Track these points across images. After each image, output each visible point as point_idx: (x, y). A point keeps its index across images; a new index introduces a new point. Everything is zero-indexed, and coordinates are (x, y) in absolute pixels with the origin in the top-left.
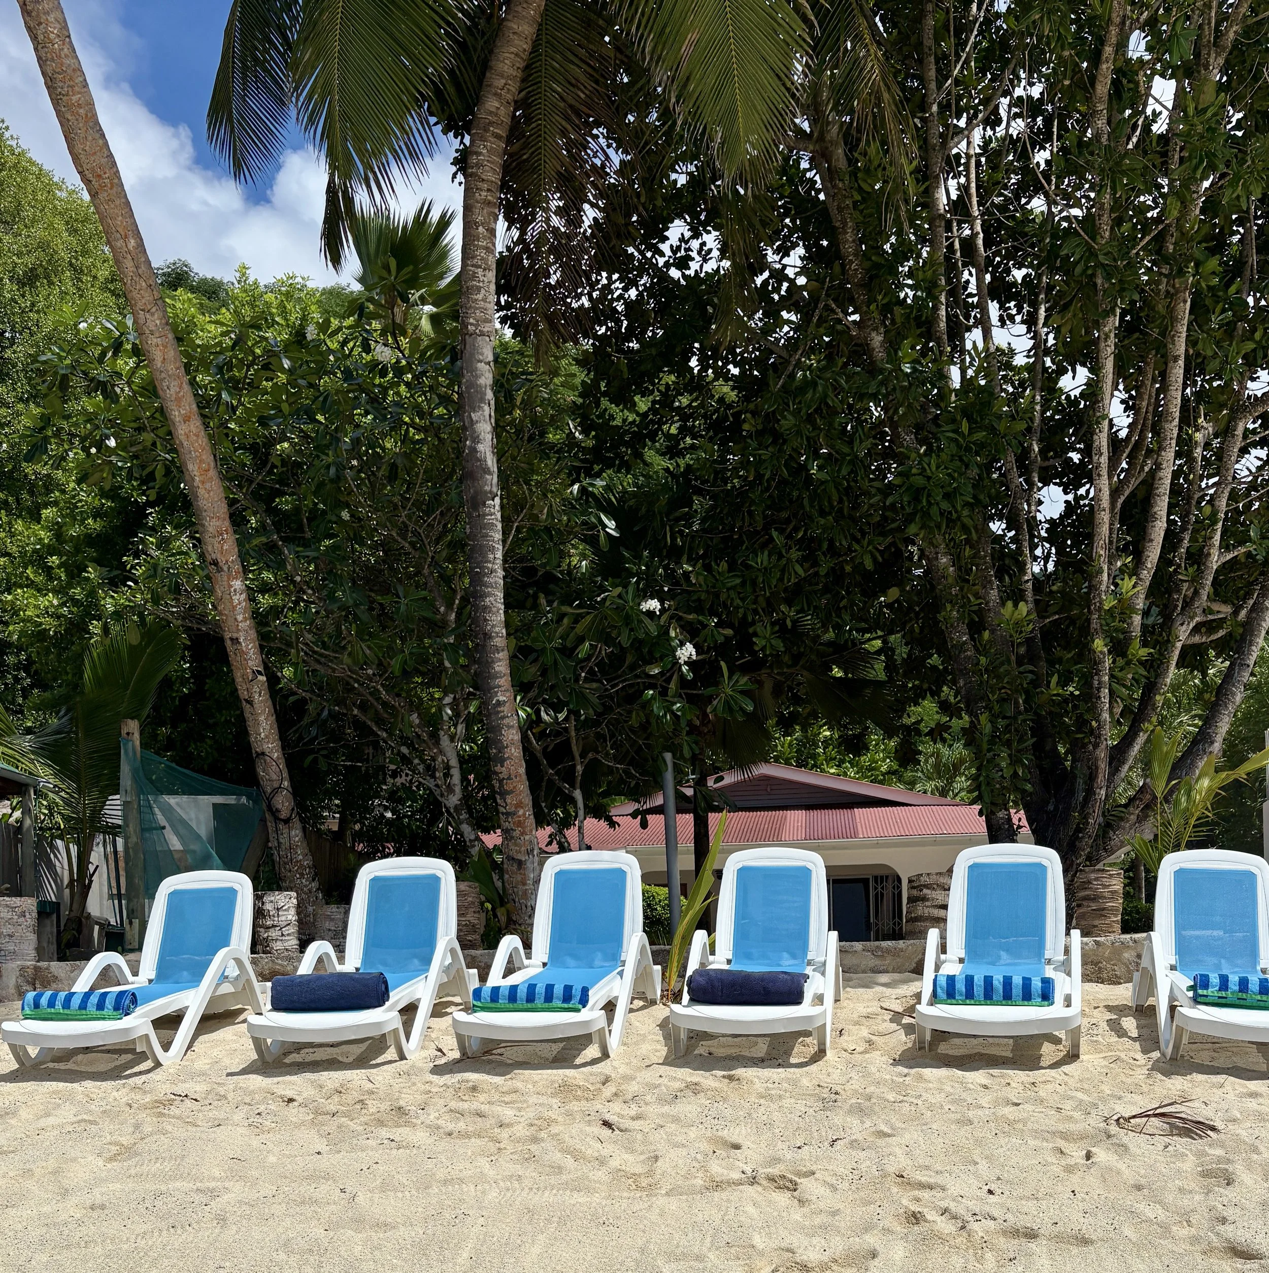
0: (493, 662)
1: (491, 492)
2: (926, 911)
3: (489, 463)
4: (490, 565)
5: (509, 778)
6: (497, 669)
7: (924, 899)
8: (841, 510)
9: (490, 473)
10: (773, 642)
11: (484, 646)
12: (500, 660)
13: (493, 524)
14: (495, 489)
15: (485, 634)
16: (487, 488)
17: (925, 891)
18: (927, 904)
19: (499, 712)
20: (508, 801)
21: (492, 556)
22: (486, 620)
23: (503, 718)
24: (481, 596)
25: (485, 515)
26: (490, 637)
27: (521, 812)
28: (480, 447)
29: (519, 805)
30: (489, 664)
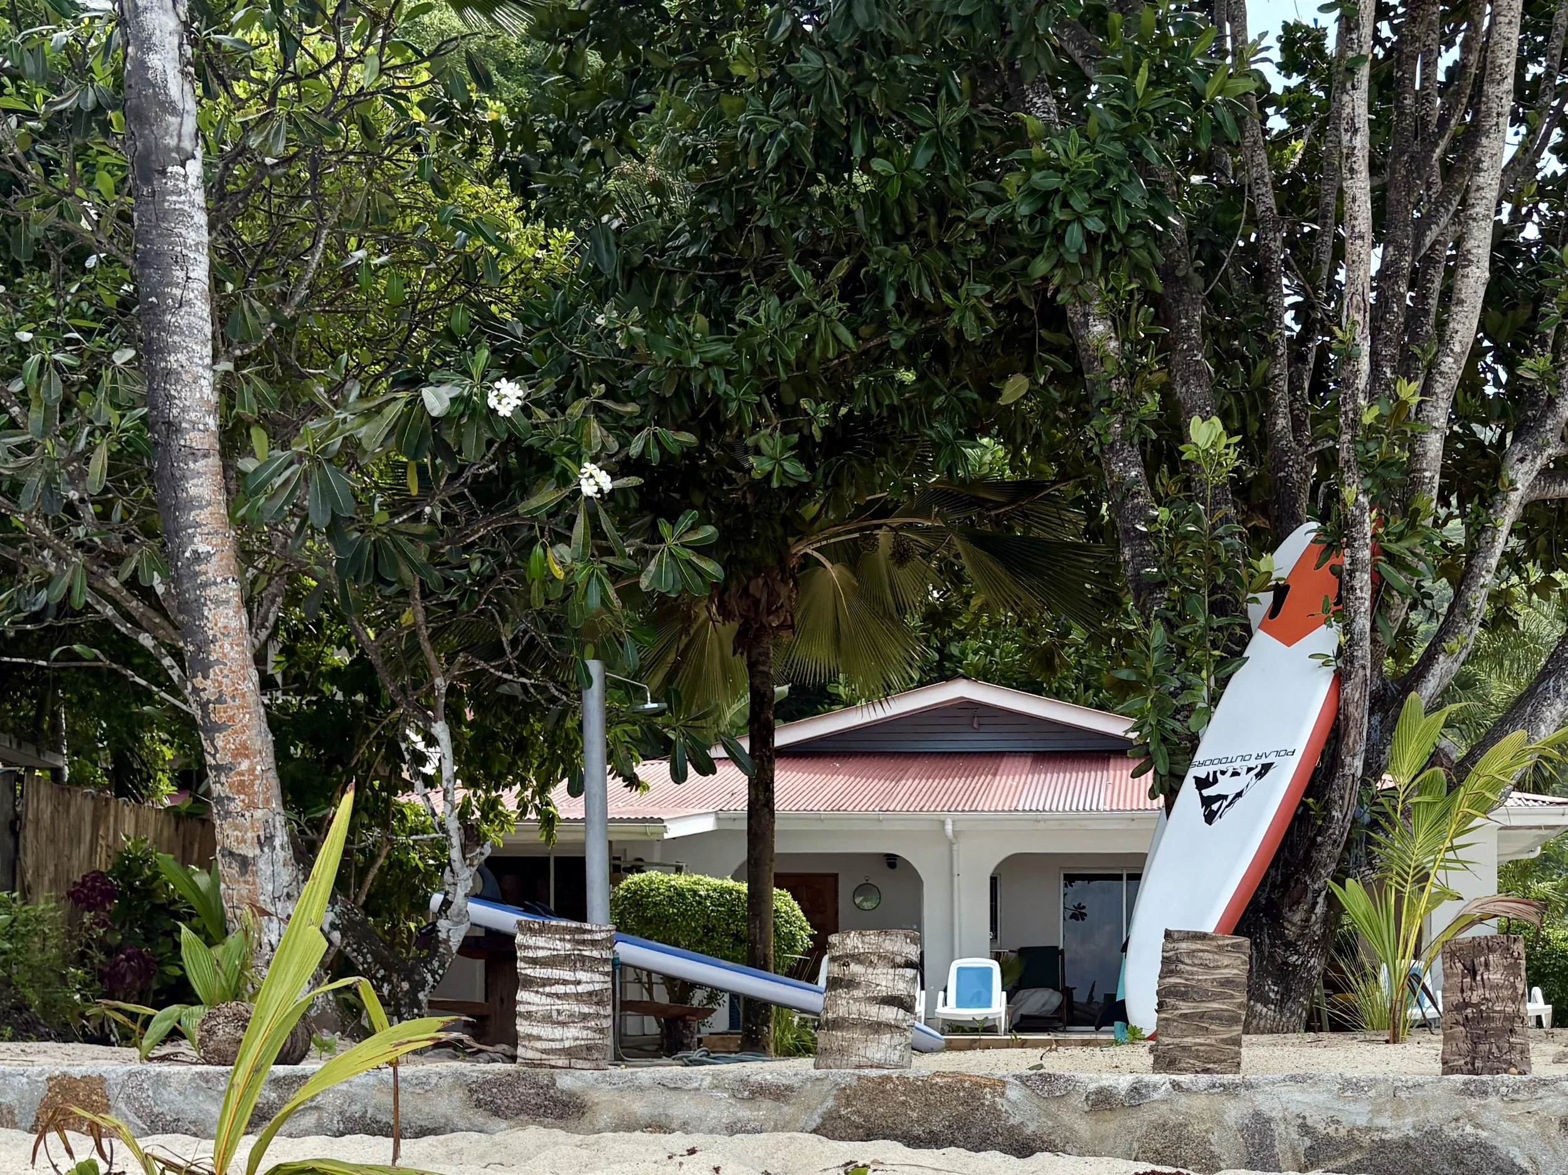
0: (184, 477)
1: (178, 149)
2: (855, 1007)
3: (174, 91)
4: (177, 292)
5: (220, 700)
6: (193, 491)
7: (850, 984)
8: (923, 234)
9: (174, 111)
10: (787, 466)
11: (167, 448)
12: (199, 474)
13: (182, 213)
14: (187, 145)
15: (169, 424)
16: (172, 142)
17: (855, 968)
18: (858, 993)
19: (197, 574)
20: (219, 743)
21: (179, 274)
22: (169, 397)
23: (205, 585)
24: (160, 351)
25: (165, 193)
26: (179, 430)
27: (245, 765)
28: (154, 60)
29: (242, 751)
30: (175, 482)
